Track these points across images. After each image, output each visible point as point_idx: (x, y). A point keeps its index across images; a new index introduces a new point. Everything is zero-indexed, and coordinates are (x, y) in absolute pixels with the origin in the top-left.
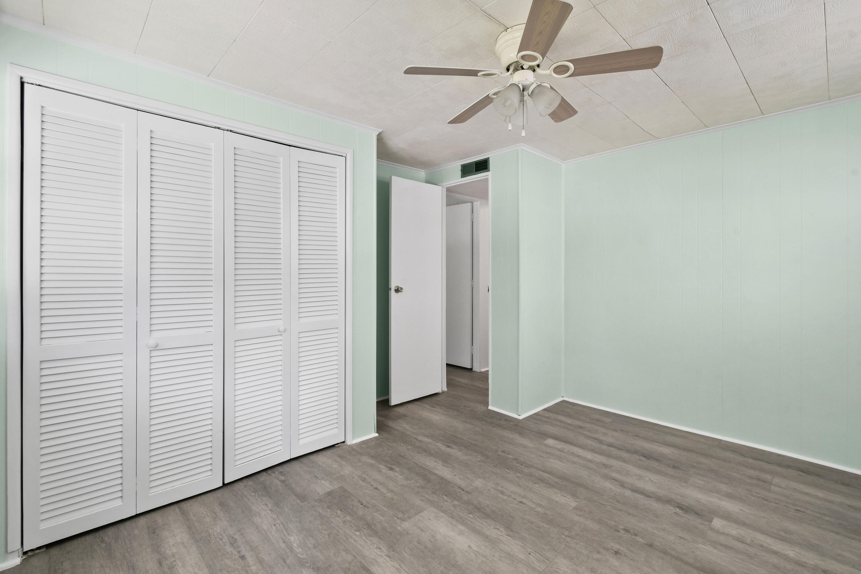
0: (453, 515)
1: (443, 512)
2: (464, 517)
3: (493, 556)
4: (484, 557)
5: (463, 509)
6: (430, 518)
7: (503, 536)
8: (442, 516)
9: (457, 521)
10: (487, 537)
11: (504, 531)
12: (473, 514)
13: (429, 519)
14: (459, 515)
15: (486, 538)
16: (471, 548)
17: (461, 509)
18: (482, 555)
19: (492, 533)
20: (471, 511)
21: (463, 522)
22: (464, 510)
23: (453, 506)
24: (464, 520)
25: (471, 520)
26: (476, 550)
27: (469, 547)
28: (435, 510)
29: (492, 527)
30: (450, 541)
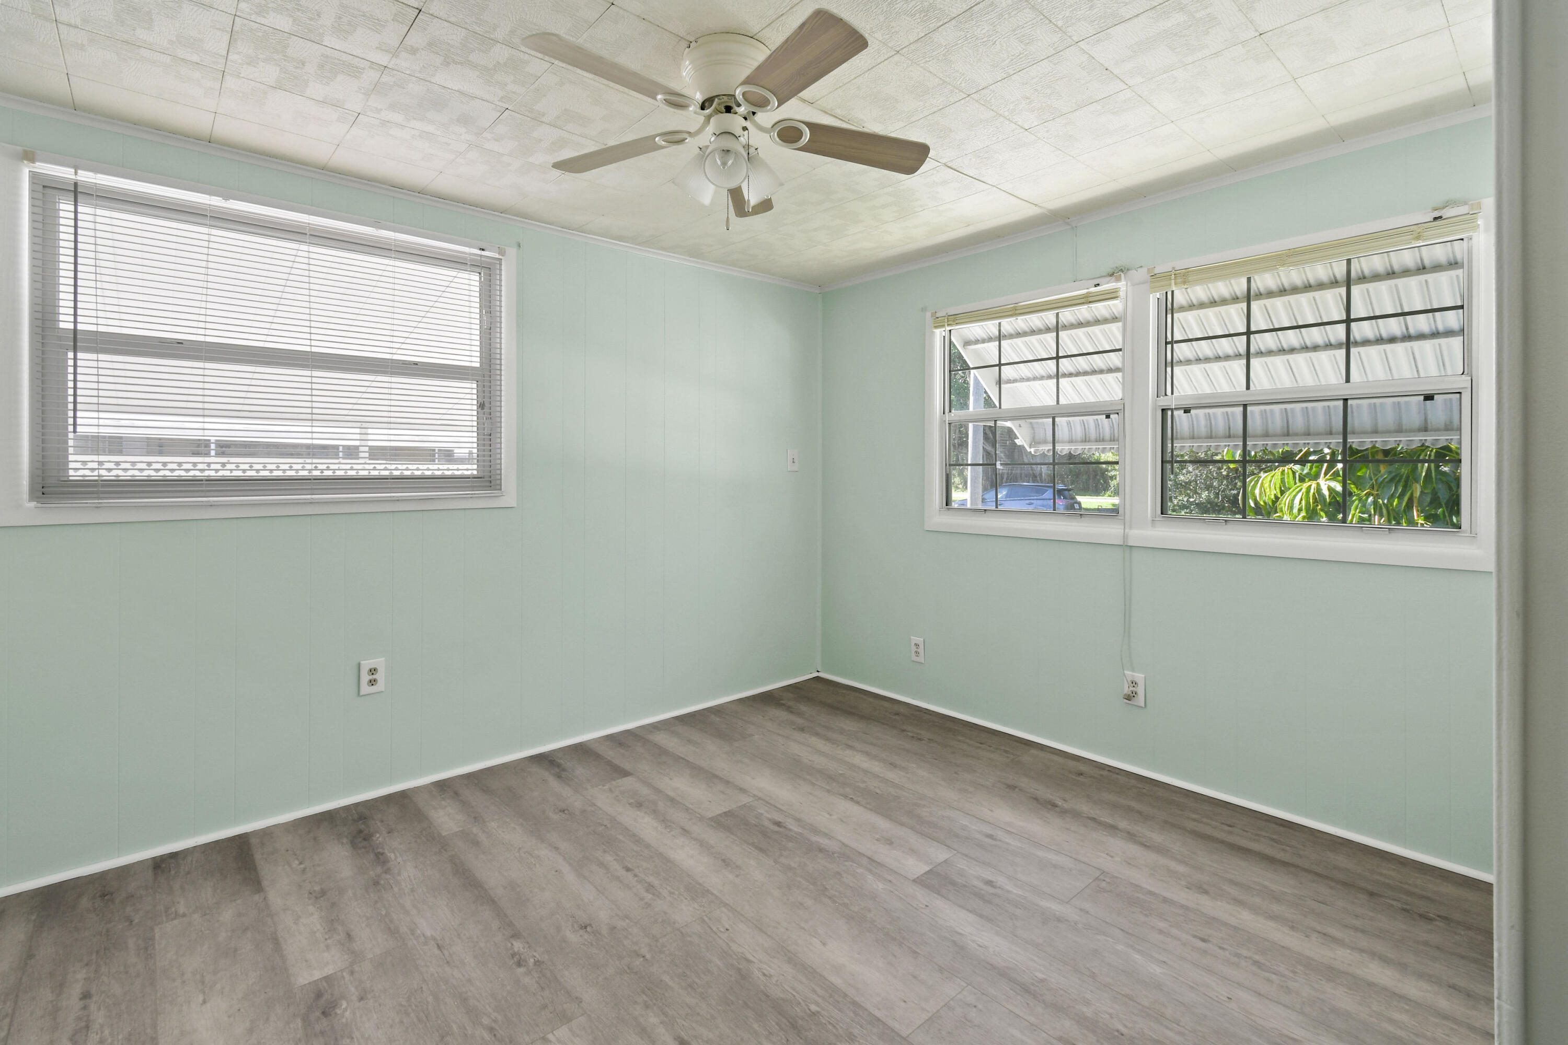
0: (854, 1012)
1: (878, 1020)
2: (830, 1003)
3: (787, 929)
4: (803, 928)
5: (830, 1027)
6: (903, 1004)
7: (761, 962)
8: (879, 1009)
9: (845, 996)
10: (790, 961)
11: (755, 970)
12: (808, 1011)
13: (905, 1002)
14: (840, 1010)
15: (792, 959)
16: (821, 942)
17: (834, 1027)
18: (805, 930)
19: (779, 967)
20: (812, 1020)
21: (833, 992)
22: (827, 1024)
23: (854, 1036)
24: (831, 996)
25: (815, 997)
26: (814, 939)
27: (824, 944)
28: (896, 1026)
29: (774, 980)
30: (859, 954)
